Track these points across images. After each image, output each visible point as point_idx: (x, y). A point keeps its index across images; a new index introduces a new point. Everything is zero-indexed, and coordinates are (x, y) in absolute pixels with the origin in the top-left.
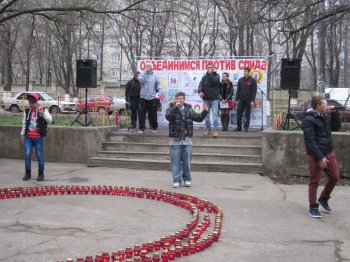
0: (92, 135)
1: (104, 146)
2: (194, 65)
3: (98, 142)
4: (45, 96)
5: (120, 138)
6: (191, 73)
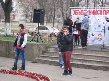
0: (36, 47)
1: (43, 52)
2: (99, 12)
3: (39, 50)
5: (52, 49)
6: (97, 16)
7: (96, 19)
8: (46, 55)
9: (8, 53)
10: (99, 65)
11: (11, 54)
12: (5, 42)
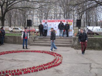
1: (34, 40)
2: (55, 21)
3: (32, 40)
4: (19, 29)
5: (38, 39)
6: (54, 23)
7: (54, 24)
8: (35, 41)
9: (15, 42)
10: (62, 45)
11: (16, 42)
12: (13, 36)
